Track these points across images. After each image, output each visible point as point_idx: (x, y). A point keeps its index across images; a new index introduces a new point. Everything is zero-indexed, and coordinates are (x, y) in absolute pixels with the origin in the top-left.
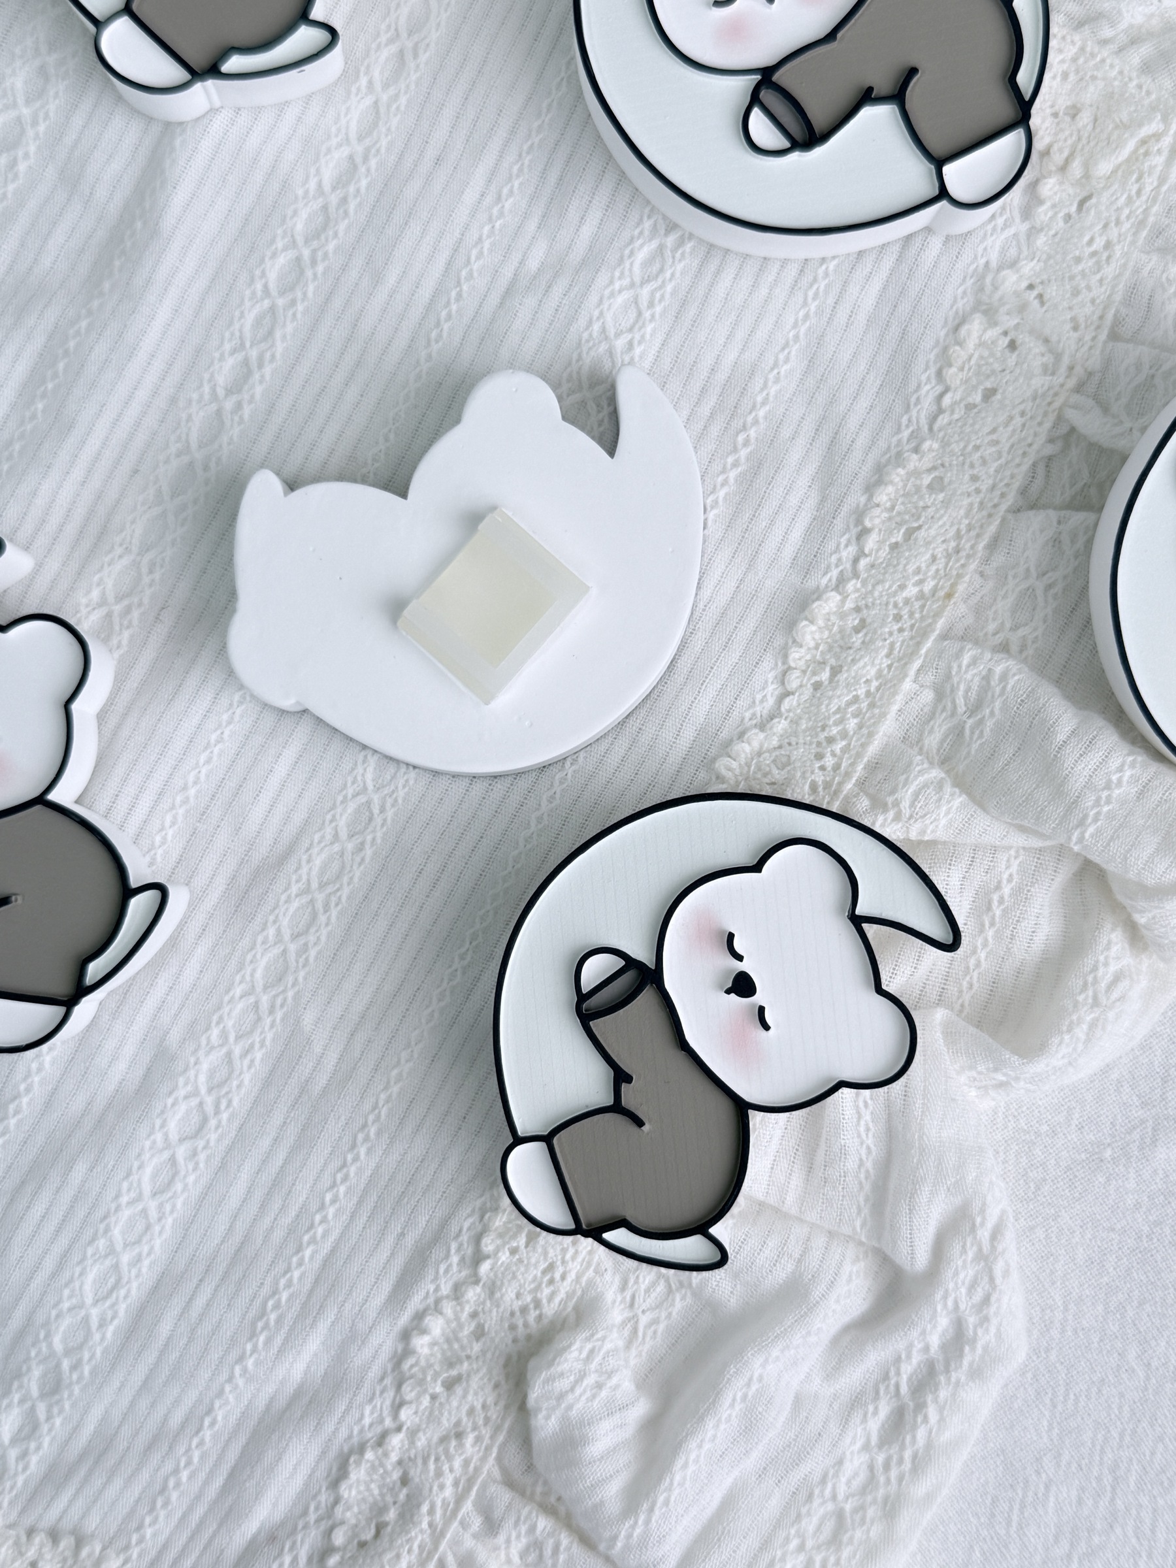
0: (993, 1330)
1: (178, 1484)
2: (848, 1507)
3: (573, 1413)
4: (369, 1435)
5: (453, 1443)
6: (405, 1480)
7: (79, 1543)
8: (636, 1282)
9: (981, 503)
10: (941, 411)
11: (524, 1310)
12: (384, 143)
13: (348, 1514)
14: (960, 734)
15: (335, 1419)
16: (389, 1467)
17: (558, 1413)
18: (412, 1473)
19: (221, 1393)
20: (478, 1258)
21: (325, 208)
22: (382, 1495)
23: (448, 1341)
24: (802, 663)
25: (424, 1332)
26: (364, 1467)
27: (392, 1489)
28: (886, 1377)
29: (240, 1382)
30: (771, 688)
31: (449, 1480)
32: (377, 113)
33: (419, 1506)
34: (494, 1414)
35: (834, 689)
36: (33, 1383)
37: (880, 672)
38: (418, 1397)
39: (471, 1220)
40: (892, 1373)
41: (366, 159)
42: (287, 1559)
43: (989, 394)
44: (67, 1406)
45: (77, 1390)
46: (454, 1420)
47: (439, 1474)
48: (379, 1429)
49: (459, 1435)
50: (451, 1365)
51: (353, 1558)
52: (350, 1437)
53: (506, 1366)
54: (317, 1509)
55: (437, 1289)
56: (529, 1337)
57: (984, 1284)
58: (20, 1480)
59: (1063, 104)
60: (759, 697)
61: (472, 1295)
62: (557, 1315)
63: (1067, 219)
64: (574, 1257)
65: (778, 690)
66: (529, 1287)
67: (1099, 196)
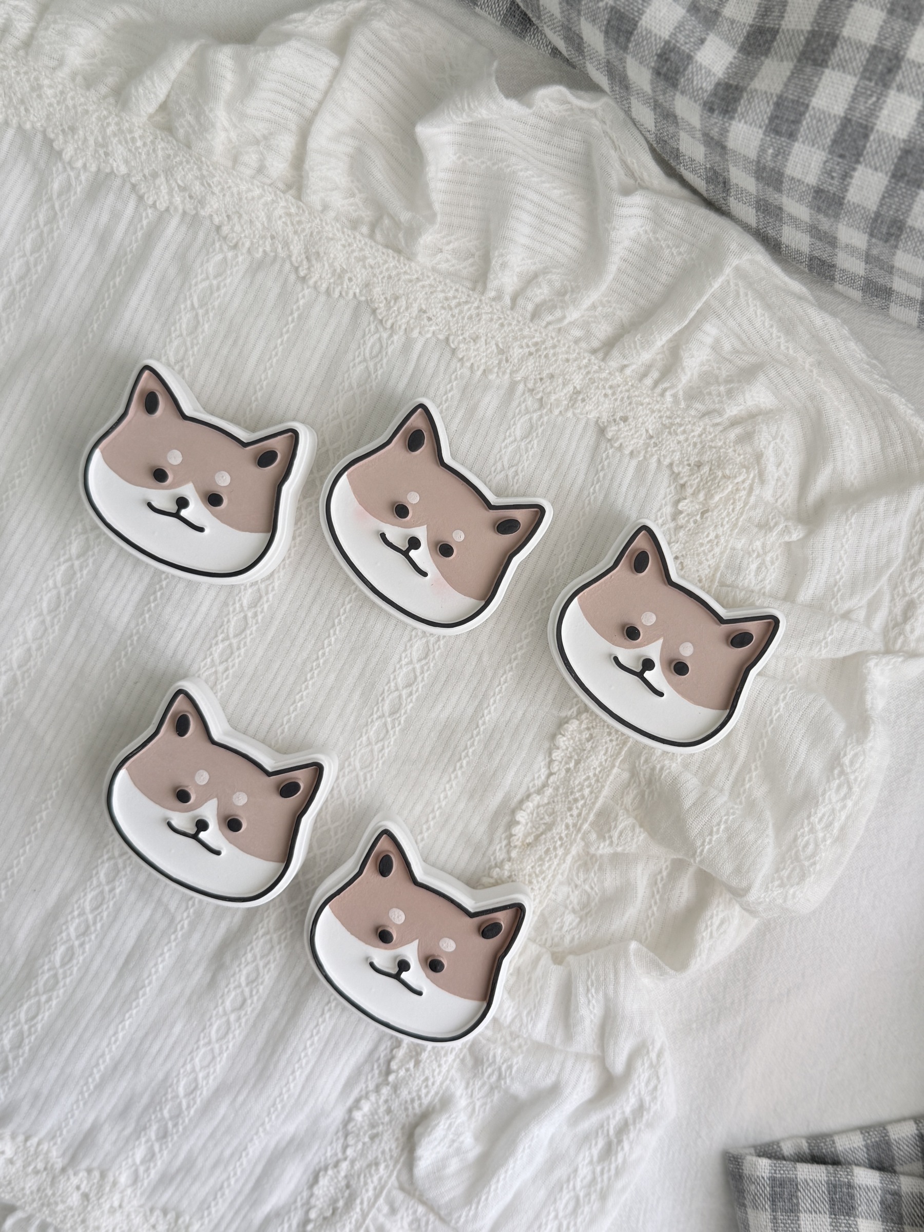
0: (659, 1103)
1: (229, 1185)
2: (582, 1194)
3: (440, 1155)
4: (329, 1162)
5: (374, 1168)
6: (348, 1186)
7: (178, 1217)
8: (474, 1084)
11: (413, 1100)
13: (318, 1203)
14: (643, 796)
15: (312, 1153)
16: (340, 1179)
17: (432, 1157)
18: (351, 1183)
20: (388, 1073)
22: (336, 1193)
23: (372, 1114)
24: (559, 758)
25: (360, 1109)
26: (327, 1178)
27: (341, 1190)
28: (602, 1126)
29: (262, 1135)
30: (542, 771)
31: (371, 1187)
33: (355, 1200)
34: (395, 1154)
35: (577, 772)
36: (152, 1133)
37: (601, 763)
38: (356, 1143)
39: (385, 1052)
40: (605, 1124)
42: (286, 1226)
44: (170, 1145)
45: (175, 1138)
46: (374, 1156)
47: (366, 1183)
48: (335, 1159)
49: (377, 1164)
50: (373, 1127)
51: (321, 1226)
52: (320, 1162)
53: (403, 1128)
54: (302, 1199)
55: (366, 1088)
56: (415, 1115)
57: (655, 1081)
58: (146, 1182)
59: (693, 460)
60: (536, 776)
61: (385, 1091)
62: (430, 1103)
63: (695, 522)
64: (439, 1073)
65: (547, 772)
66: (415, 1088)
67: (713, 511)
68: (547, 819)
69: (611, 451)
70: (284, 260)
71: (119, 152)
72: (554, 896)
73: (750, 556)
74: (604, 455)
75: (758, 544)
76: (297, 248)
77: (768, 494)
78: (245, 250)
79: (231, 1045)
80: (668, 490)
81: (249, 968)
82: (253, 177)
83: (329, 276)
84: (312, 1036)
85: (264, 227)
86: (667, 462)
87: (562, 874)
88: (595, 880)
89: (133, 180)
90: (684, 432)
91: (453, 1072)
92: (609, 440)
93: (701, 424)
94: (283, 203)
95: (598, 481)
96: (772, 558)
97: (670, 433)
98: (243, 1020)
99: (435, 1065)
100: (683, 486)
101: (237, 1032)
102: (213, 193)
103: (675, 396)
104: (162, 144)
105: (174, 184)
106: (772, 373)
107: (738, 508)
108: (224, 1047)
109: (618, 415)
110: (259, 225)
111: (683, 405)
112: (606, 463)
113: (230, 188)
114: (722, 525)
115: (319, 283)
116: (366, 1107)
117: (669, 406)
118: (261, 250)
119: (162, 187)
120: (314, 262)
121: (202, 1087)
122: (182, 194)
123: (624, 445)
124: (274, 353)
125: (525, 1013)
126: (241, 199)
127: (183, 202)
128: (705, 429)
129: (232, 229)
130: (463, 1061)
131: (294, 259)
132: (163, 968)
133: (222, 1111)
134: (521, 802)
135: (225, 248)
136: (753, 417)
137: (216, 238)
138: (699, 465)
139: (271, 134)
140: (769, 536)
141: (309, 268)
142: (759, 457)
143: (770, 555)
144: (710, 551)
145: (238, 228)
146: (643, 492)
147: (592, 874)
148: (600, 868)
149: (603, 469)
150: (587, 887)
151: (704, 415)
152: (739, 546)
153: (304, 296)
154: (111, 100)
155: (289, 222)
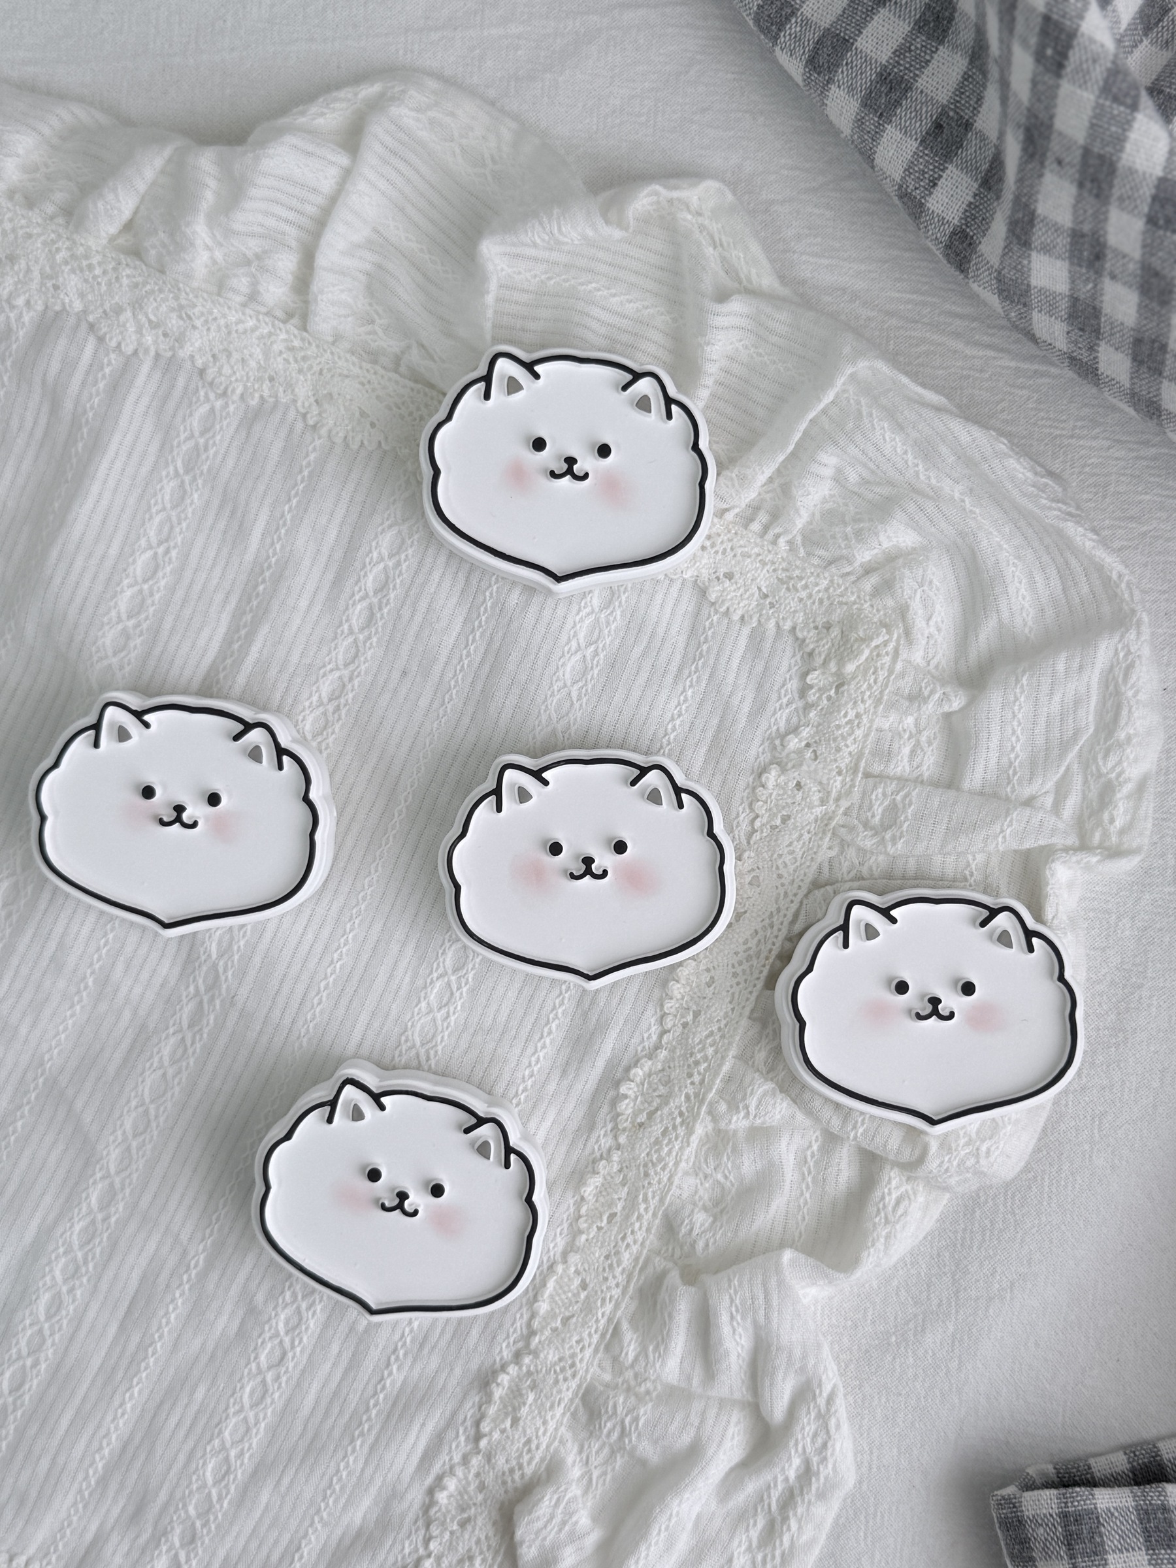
3: (547, 1542)
5: (467, 1564)
8: (589, 1446)
9: (786, 893)
10: (754, 831)
11: (512, 1471)
12: (363, 667)
15: (385, 1551)
17: (538, 1543)
19: (306, 1535)
20: (478, 1437)
21: (325, 714)
23: (460, 1494)
24: (673, 1010)
25: (444, 1488)
28: (761, 1499)
30: (653, 1029)
32: (357, 646)
34: (494, 1543)
35: (697, 1027)
37: (726, 1013)
38: (442, 1533)
39: (472, 1411)
41: (351, 679)
43: (785, 819)
46: (466, 1548)
48: (415, 1556)
49: (471, 1559)
50: (463, 1510)
53: (500, 1509)
55: (451, 1459)
56: (516, 1489)
59: (821, 620)
60: (646, 1035)
61: (475, 1461)
62: (534, 1473)
63: (829, 698)
64: (544, 1433)
65: (660, 1029)
66: (514, 1455)
67: (849, 684)
68: (662, 1090)
69: (715, 618)
70: (287, 408)
71: (73, 283)
72: (678, 1192)
73: (901, 737)
74: (707, 623)
75: (910, 721)
76: (303, 391)
77: (918, 657)
78: (236, 397)
79: (269, 1411)
80: (793, 661)
81: (289, 1311)
82: (244, 305)
83: (347, 422)
84: (375, 1393)
85: (260, 368)
86: (787, 626)
87: (687, 1161)
88: (730, 1165)
89: (91, 318)
90: (806, 587)
91: (563, 1429)
92: (713, 604)
93: (827, 575)
94: (283, 336)
95: (701, 656)
96: (928, 737)
97: (788, 589)
98: (284, 1379)
99: (539, 1422)
100: (811, 654)
101: (276, 1395)
102: (194, 327)
103: (790, 543)
104: (128, 271)
105: (143, 319)
106: (912, 508)
107: (881, 678)
108: (261, 1416)
109: (721, 572)
110: (253, 364)
111: (802, 553)
112: (710, 633)
113: (215, 319)
114: (863, 701)
115: (334, 432)
116: (452, 1484)
117: (785, 555)
118: (257, 395)
119: (128, 325)
120: (326, 406)
121: (235, 1470)
122: (154, 332)
123: (732, 610)
124: (281, 522)
125: (651, 1348)
126: (229, 333)
127: (155, 342)
128: (832, 581)
129: (220, 373)
130: (574, 1415)
131: (299, 404)
132: (176, 1319)
133: (264, 1498)
134: (628, 1069)
135: (212, 396)
136: (893, 559)
137: (200, 384)
138: (828, 627)
139: (265, 252)
140: (924, 709)
141: (320, 414)
142: (903, 611)
143: (925, 734)
144: (850, 735)
145: (227, 370)
146: (759, 668)
147: (725, 1159)
148: (734, 1150)
149: (706, 641)
150: (719, 1177)
151: (830, 563)
152: (887, 726)
153: (314, 450)
154: (60, 220)
155: (291, 360)
